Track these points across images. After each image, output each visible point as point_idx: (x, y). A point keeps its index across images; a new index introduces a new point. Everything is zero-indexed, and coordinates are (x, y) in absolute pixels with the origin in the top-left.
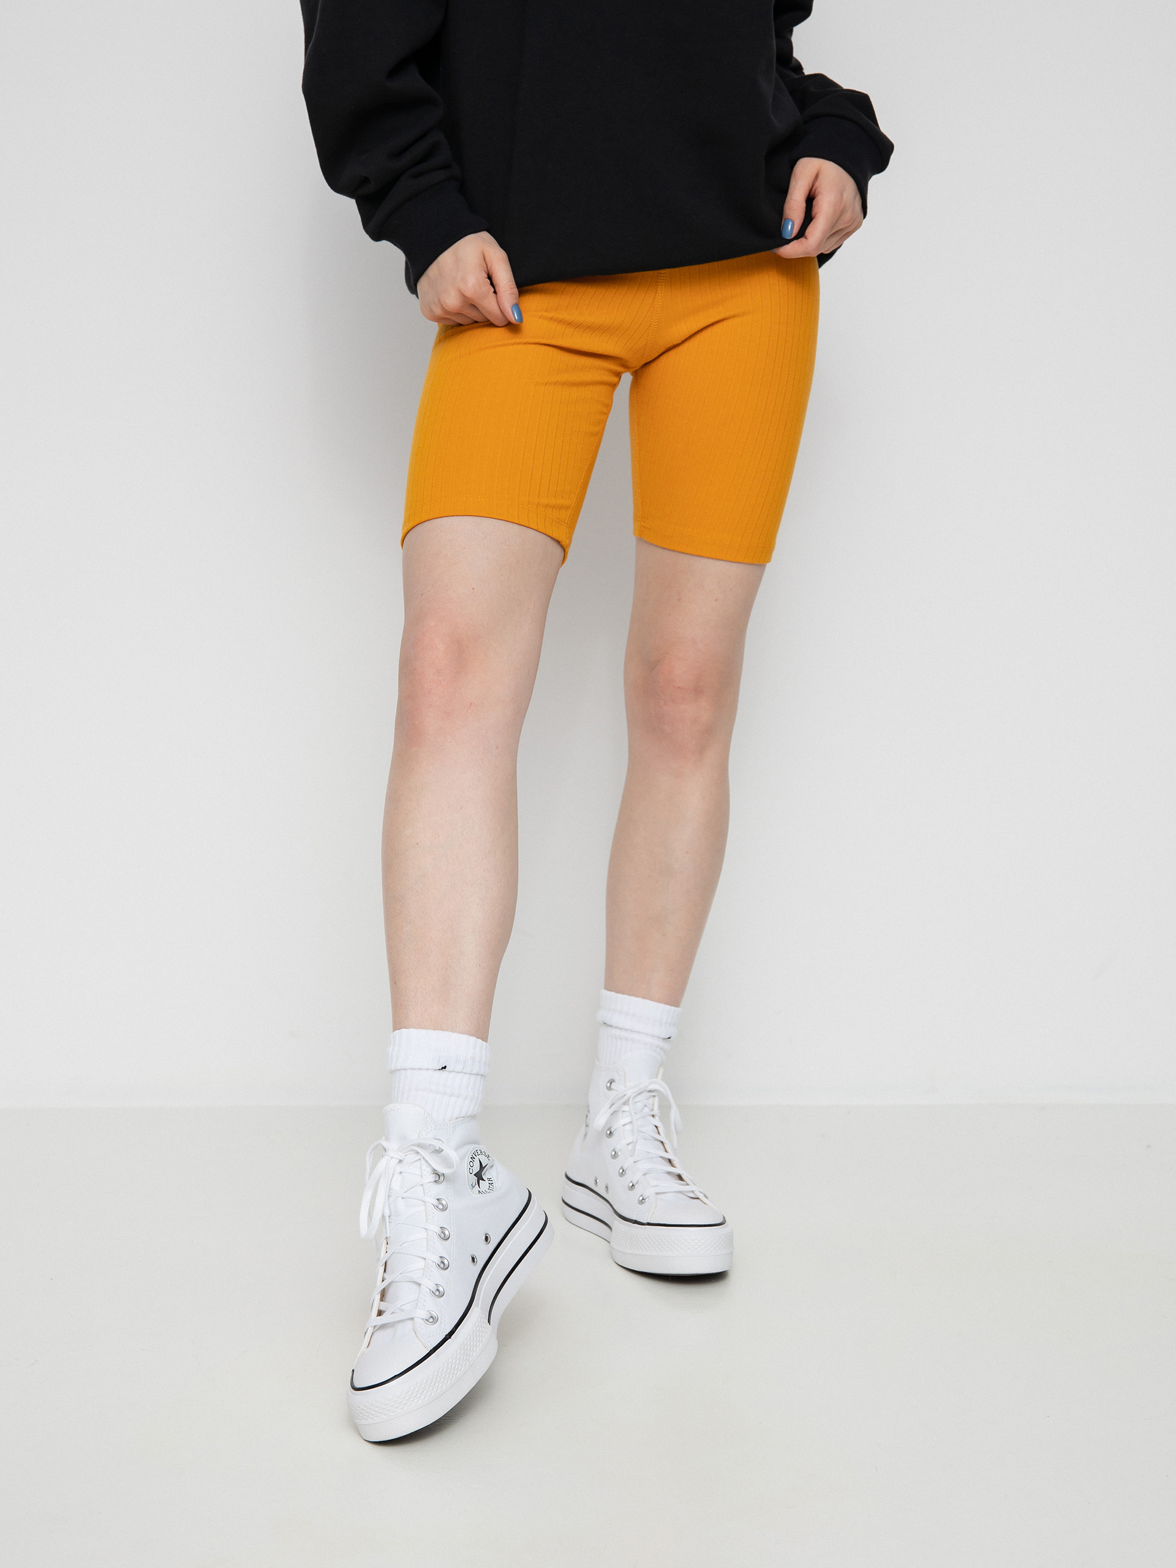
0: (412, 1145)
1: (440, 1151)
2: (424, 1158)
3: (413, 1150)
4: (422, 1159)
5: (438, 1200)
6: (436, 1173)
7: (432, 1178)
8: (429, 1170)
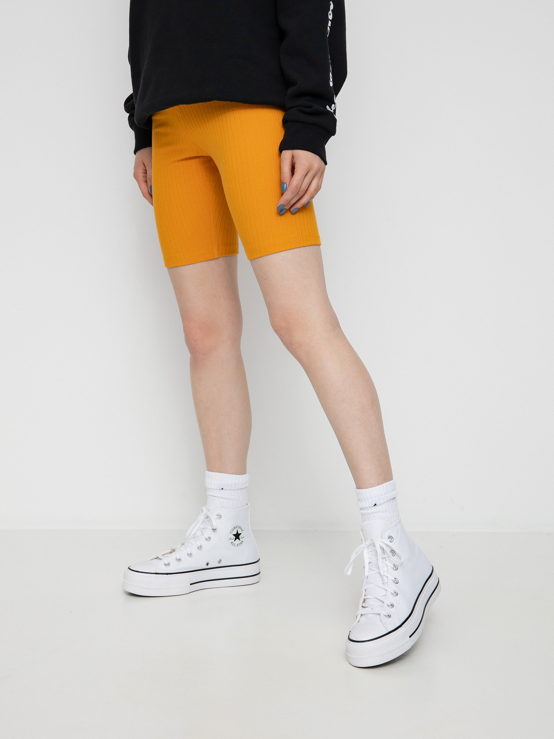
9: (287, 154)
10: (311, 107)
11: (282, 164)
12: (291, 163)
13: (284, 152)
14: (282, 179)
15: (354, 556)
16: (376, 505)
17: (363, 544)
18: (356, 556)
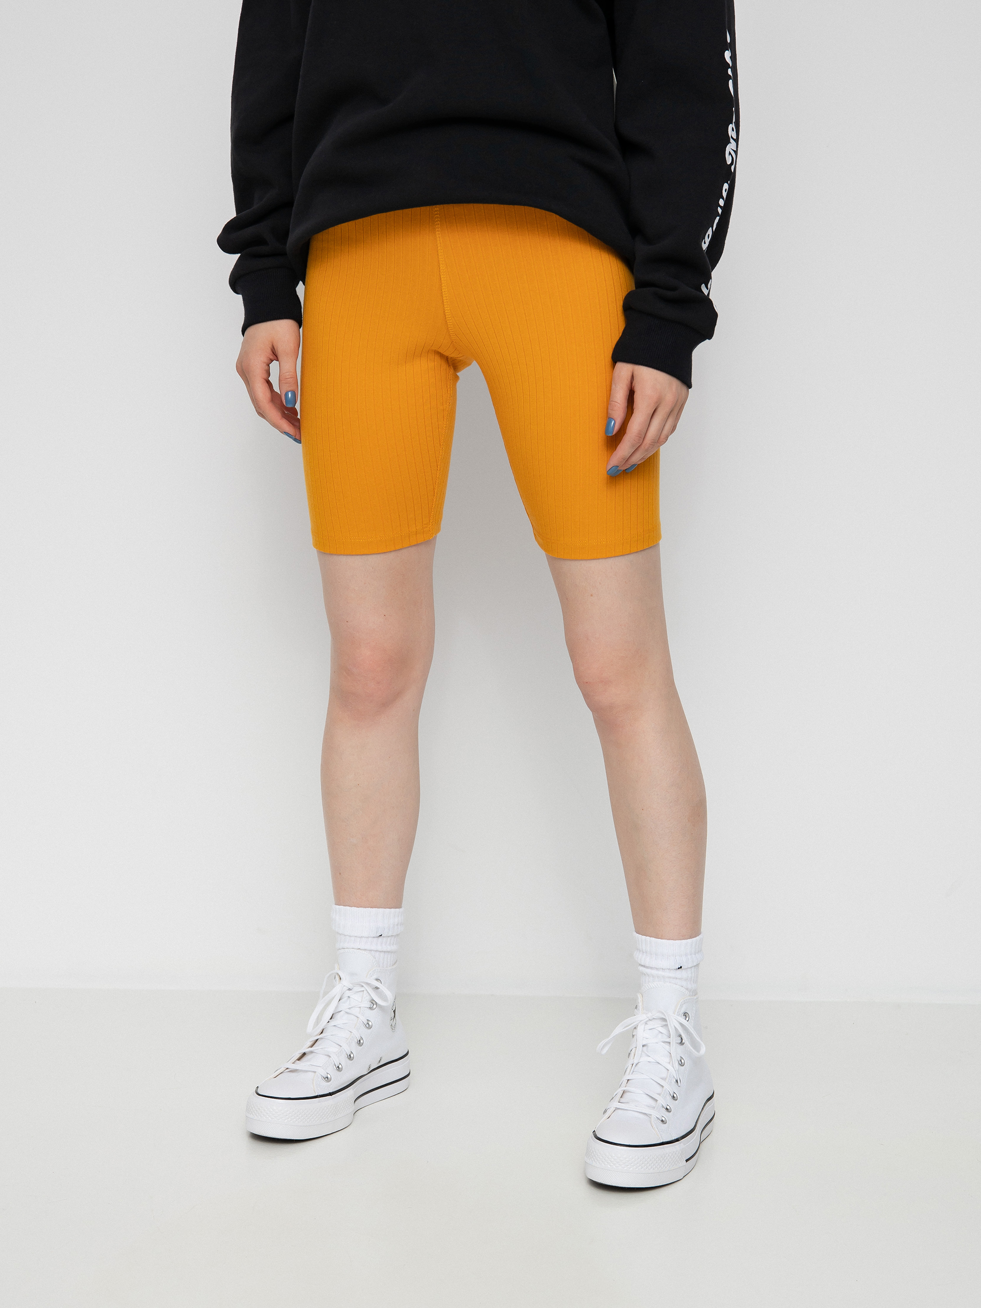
0: (362, 982)
1: (377, 988)
2: (366, 990)
3: (360, 984)
4: (365, 991)
5: (368, 1020)
6: (373, 1002)
7: (368, 1004)
8: (368, 998)
9: (624, 369)
10: (674, 289)
11: (613, 386)
12: (629, 385)
13: (620, 365)
14: (610, 411)
15: (618, 1030)
16: (681, 967)
17: (641, 1016)
18: (623, 1030)
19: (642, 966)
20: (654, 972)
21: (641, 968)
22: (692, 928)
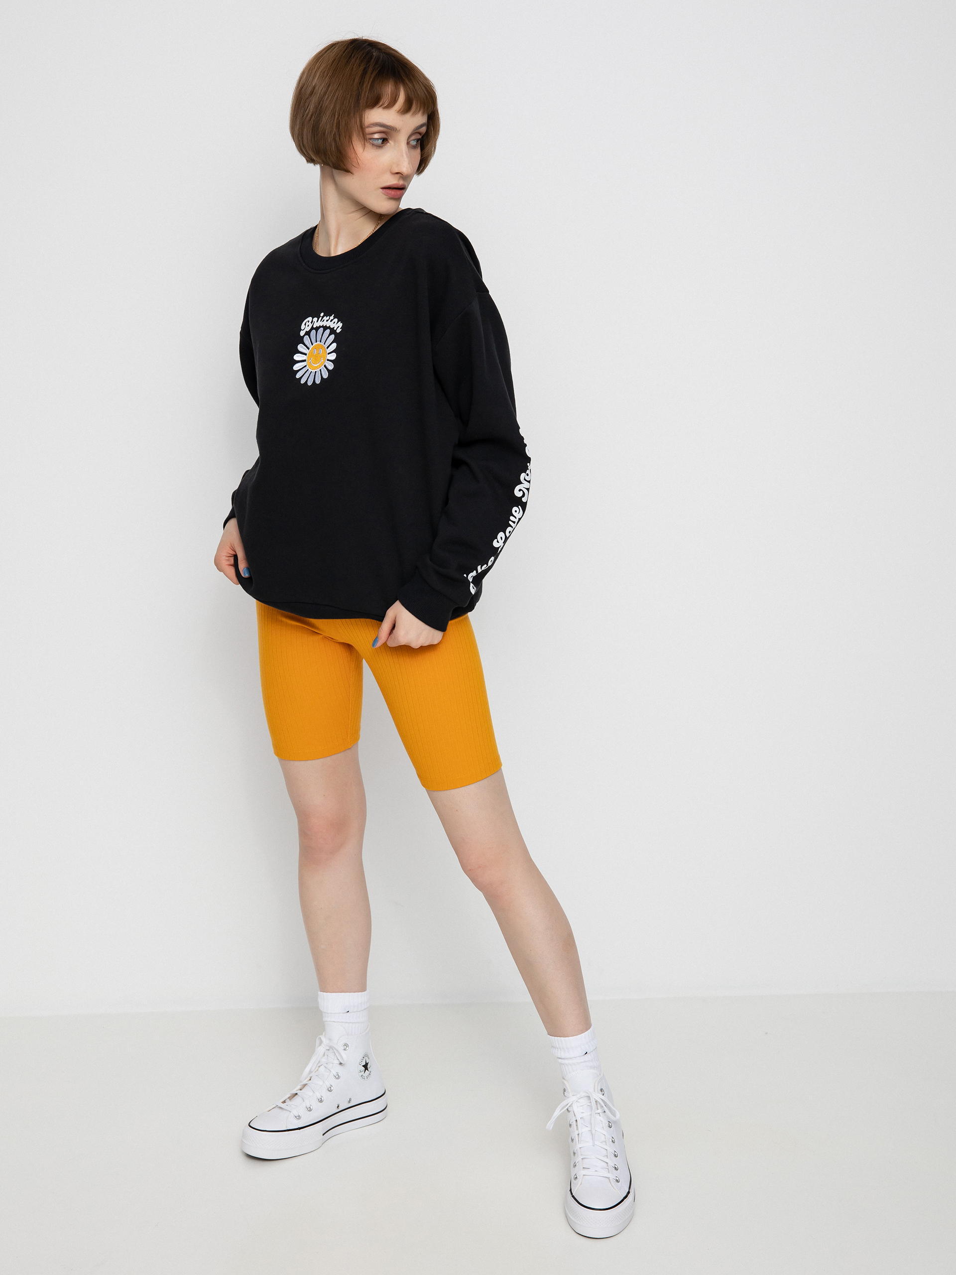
15: (557, 1113)
16: (587, 1053)
17: (571, 1099)
18: (561, 1112)
19: (559, 1058)
20: (570, 1061)
21: (560, 1060)
22: (586, 1024)
